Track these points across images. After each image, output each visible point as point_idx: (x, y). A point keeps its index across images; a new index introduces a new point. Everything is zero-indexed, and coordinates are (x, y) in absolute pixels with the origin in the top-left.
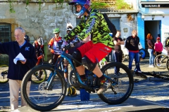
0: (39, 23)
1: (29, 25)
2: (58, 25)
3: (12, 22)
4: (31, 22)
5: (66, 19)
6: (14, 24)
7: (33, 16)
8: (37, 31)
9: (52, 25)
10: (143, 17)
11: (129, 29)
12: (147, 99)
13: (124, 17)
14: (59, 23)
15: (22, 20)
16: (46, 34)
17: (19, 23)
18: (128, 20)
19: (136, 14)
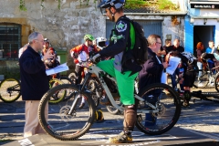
0: (57, 25)
1: (44, 27)
2: (83, 28)
3: (23, 23)
4: (48, 23)
5: (93, 20)
6: (26, 25)
7: (49, 16)
8: (55, 35)
9: (74, 27)
10: (192, 20)
11: (173, 36)
12: (194, 128)
13: (167, 20)
14: (84, 25)
15: (35, 20)
16: (67, 39)
17: (32, 24)
18: (172, 24)
19: (182, 16)
